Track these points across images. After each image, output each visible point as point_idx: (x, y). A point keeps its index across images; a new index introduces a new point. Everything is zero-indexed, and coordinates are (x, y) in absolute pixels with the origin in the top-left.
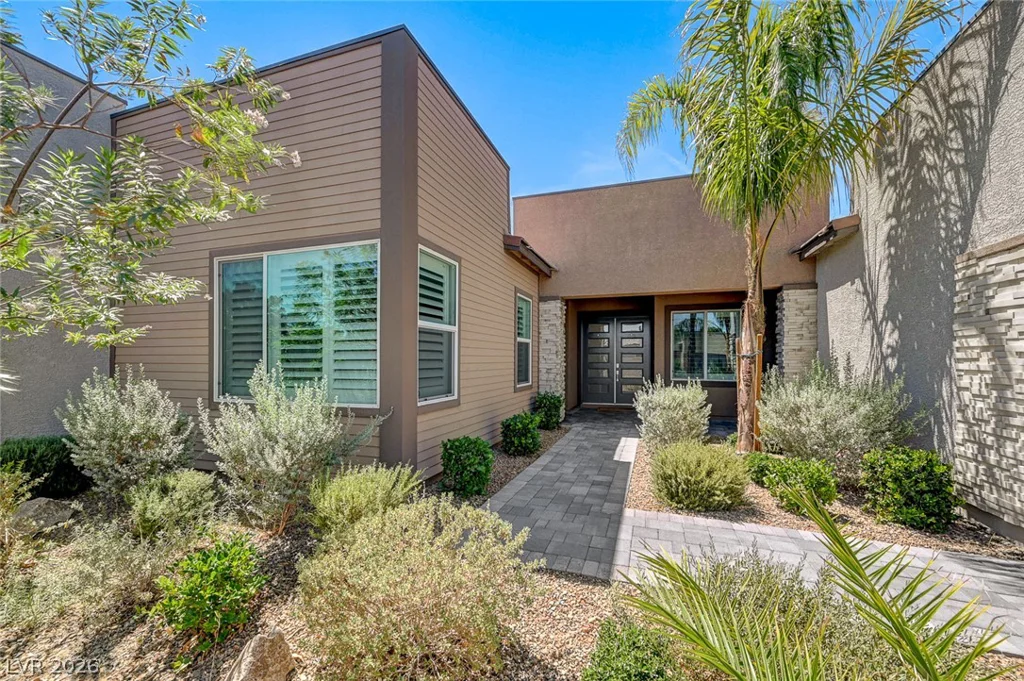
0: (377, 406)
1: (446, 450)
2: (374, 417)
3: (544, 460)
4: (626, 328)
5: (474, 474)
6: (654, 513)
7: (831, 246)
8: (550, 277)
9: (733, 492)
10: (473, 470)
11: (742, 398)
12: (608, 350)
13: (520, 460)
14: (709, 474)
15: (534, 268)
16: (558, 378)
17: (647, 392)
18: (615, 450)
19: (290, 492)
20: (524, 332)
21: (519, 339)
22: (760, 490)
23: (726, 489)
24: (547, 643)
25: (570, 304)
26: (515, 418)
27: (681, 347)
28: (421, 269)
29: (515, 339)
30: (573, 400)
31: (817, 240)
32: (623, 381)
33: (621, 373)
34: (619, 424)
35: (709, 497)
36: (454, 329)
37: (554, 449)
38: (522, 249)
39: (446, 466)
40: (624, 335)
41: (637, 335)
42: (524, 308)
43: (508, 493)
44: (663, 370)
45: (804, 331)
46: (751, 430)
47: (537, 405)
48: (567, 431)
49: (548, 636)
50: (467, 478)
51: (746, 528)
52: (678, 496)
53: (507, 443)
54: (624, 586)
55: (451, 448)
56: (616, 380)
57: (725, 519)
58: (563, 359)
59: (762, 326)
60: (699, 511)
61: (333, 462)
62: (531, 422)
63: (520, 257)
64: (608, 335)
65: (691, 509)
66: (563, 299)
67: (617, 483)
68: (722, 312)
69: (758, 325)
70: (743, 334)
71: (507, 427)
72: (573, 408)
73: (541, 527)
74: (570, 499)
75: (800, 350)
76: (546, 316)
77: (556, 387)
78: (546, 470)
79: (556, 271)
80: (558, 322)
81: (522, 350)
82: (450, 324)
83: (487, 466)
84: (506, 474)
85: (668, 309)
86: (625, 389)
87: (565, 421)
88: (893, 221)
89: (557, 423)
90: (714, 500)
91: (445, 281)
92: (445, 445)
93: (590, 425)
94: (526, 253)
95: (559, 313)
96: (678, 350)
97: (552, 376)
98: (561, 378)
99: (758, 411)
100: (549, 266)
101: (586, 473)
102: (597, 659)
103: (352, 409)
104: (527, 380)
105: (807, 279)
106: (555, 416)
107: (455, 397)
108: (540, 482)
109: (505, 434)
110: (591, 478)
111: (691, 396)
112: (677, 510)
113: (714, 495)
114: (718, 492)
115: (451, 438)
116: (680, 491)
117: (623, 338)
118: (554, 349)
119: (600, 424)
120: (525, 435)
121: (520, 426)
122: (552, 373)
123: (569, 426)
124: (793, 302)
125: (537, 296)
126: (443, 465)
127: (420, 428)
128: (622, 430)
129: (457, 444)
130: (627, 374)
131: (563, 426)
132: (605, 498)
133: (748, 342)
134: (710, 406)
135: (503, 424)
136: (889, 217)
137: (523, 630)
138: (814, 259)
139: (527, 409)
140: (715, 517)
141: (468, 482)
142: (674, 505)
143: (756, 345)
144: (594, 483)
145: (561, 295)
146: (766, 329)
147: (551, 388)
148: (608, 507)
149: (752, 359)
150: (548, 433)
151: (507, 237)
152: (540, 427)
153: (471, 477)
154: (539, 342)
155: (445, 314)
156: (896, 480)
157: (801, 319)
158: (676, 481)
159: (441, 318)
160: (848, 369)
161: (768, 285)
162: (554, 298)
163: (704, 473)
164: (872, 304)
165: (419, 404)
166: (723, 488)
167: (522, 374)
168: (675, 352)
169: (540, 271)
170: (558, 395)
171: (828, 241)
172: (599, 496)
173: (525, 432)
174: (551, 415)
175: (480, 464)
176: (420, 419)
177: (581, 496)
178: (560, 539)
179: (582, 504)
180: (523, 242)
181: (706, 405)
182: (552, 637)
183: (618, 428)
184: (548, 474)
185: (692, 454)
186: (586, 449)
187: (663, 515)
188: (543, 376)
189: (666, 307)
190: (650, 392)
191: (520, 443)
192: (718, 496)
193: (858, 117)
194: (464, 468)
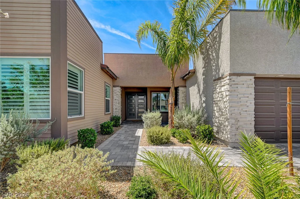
0: (50, 118)
1: (79, 133)
2: (48, 122)
3: (115, 135)
4: (139, 97)
5: (90, 140)
6: (147, 147)
7: (189, 77)
8: (116, 80)
9: (168, 139)
10: (90, 139)
11: (170, 115)
12: (134, 103)
13: (106, 136)
14: (162, 134)
15: (111, 76)
16: (119, 111)
17: (145, 114)
18: (136, 131)
19: (6, 152)
20: (108, 96)
21: (106, 98)
22: (174, 138)
23: (166, 138)
24: (115, 188)
25: (123, 89)
26: (105, 123)
27: (154, 104)
28: (68, 70)
29: (105, 98)
30: (124, 118)
31: (186, 75)
32: (139, 112)
33: (138, 110)
34: (138, 124)
35: (162, 140)
36: (83, 93)
37: (118, 132)
38: (107, 69)
39: (79, 139)
40: (139, 99)
41: (143, 99)
42: (108, 89)
43: (102, 145)
44: (150, 108)
45: (184, 98)
46: (172, 123)
47: (112, 119)
48: (122, 127)
49: (115, 186)
50: (88, 142)
51: (170, 148)
52: (154, 141)
53: (102, 131)
54: (139, 167)
55: (81, 132)
56: (137, 112)
57: (166, 146)
58: (121, 105)
59: (174, 96)
60: (159, 145)
61: (29, 140)
62: (110, 124)
63: (106, 72)
64: (135, 99)
65: (157, 145)
66: (120, 87)
67: (137, 140)
68: (165, 93)
69: (173, 95)
70: (170, 98)
71: (102, 126)
72: (124, 121)
73: (114, 154)
74: (123, 146)
75: (183, 103)
76: (115, 92)
77: (119, 114)
78: (116, 138)
79: (118, 78)
80: (119, 94)
81: (107, 102)
82: (81, 91)
83: (95, 138)
84: (102, 140)
85: (151, 92)
86: (139, 115)
87: (121, 124)
88: (204, 69)
89: (119, 125)
90: (163, 141)
91: (79, 76)
92: (79, 132)
93: (129, 125)
94: (108, 71)
95: (119, 91)
96: (154, 105)
97: (117, 110)
98: (120, 111)
99: (173, 118)
100: (116, 76)
101: (128, 138)
102: (131, 188)
103: (38, 120)
104: (109, 111)
105: (184, 85)
106: (118, 122)
107: (83, 116)
108: (113, 142)
109: (101, 128)
110: (129, 139)
111: (157, 114)
112: (154, 145)
113: (163, 140)
114: (164, 139)
115: (81, 129)
116: (154, 140)
117: (139, 100)
118: (118, 102)
119: (132, 125)
120: (108, 128)
121: (107, 125)
122: (117, 109)
123: (123, 126)
124: (181, 90)
125: (112, 85)
126: (78, 138)
127: (68, 126)
128: (138, 126)
129: (83, 131)
130: (140, 110)
131: (121, 126)
132: (133, 144)
133: (171, 100)
134: (162, 117)
135: (101, 125)
136: (203, 68)
137: (107, 186)
138: (185, 80)
139: (109, 120)
140: (163, 146)
141: (88, 143)
142: (153, 144)
143: (173, 100)
144: (130, 141)
145: (120, 85)
146: (175, 96)
147: (117, 114)
148: (134, 146)
149: (172, 104)
150: (116, 128)
151: (102, 65)
152: (113, 126)
153: (89, 142)
154: (113, 100)
155: (79, 87)
156: (203, 132)
157: (183, 95)
158: (153, 137)
159: (77, 88)
160: (193, 106)
161: (176, 86)
162: (118, 86)
163: (160, 134)
164: (199, 90)
165: (68, 118)
166: (165, 138)
167: (107, 109)
168: (153, 105)
169: (113, 77)
170: (119, 116)
171: (189, 75)
172: (132, 144)
173: (108, 127)
174: (117, 122)
175: (92, 137)
176: (68, 123)
177: (126, 144)
178: (119, 157)
179: (127, 147)
180: (107, 67)
181: (161, 117)
182: (117, 186)
183: (137, 125)
184: (115, 139)
185: (158, 129)
186: (128, 131)
187: (150, 147)
188: (114, 110)
189: (151, 91)
190: (146, 114)
191: (107, 130)
192: (164, 140)
193: (196, 44)
194: (86, 139)
